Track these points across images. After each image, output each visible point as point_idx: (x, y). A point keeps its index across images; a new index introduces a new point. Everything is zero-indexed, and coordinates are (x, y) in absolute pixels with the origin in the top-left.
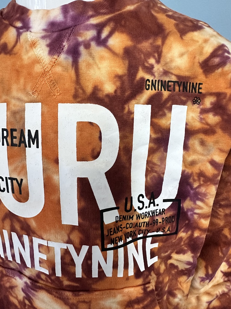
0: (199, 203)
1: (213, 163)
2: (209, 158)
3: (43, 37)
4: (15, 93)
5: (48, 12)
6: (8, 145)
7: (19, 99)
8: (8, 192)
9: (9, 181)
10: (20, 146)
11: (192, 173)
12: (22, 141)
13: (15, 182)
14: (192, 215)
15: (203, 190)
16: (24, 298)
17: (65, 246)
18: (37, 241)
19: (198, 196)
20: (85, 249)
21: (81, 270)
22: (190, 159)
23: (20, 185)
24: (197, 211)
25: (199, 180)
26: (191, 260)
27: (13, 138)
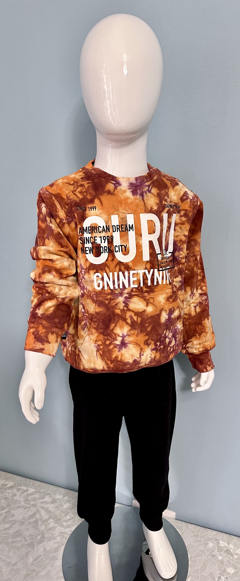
0: (181, 252)
1: (185, 235)
2: (183, 234)
3: (129, 189)
4: (121, 211)
5: (129, 178)
6: (120, 231)
7: (123, 213)
8: (119, 252)
9: (120, 247)
10: (125, 231)
11: (177, 240)
12: (126, 229)
13: (123, 247)
14: (179, 258)
15: (182, 247)
16: (124, 306)
17: (144, 271)
18: (132, 272)
19: (180, 249)
20: (152, 270)
21: (150, 281)
22: (176, 234)
23: (125, 248)
24: (180, 256)
25: (180, 243)
26: (181, 279)
27: (122, 228)
